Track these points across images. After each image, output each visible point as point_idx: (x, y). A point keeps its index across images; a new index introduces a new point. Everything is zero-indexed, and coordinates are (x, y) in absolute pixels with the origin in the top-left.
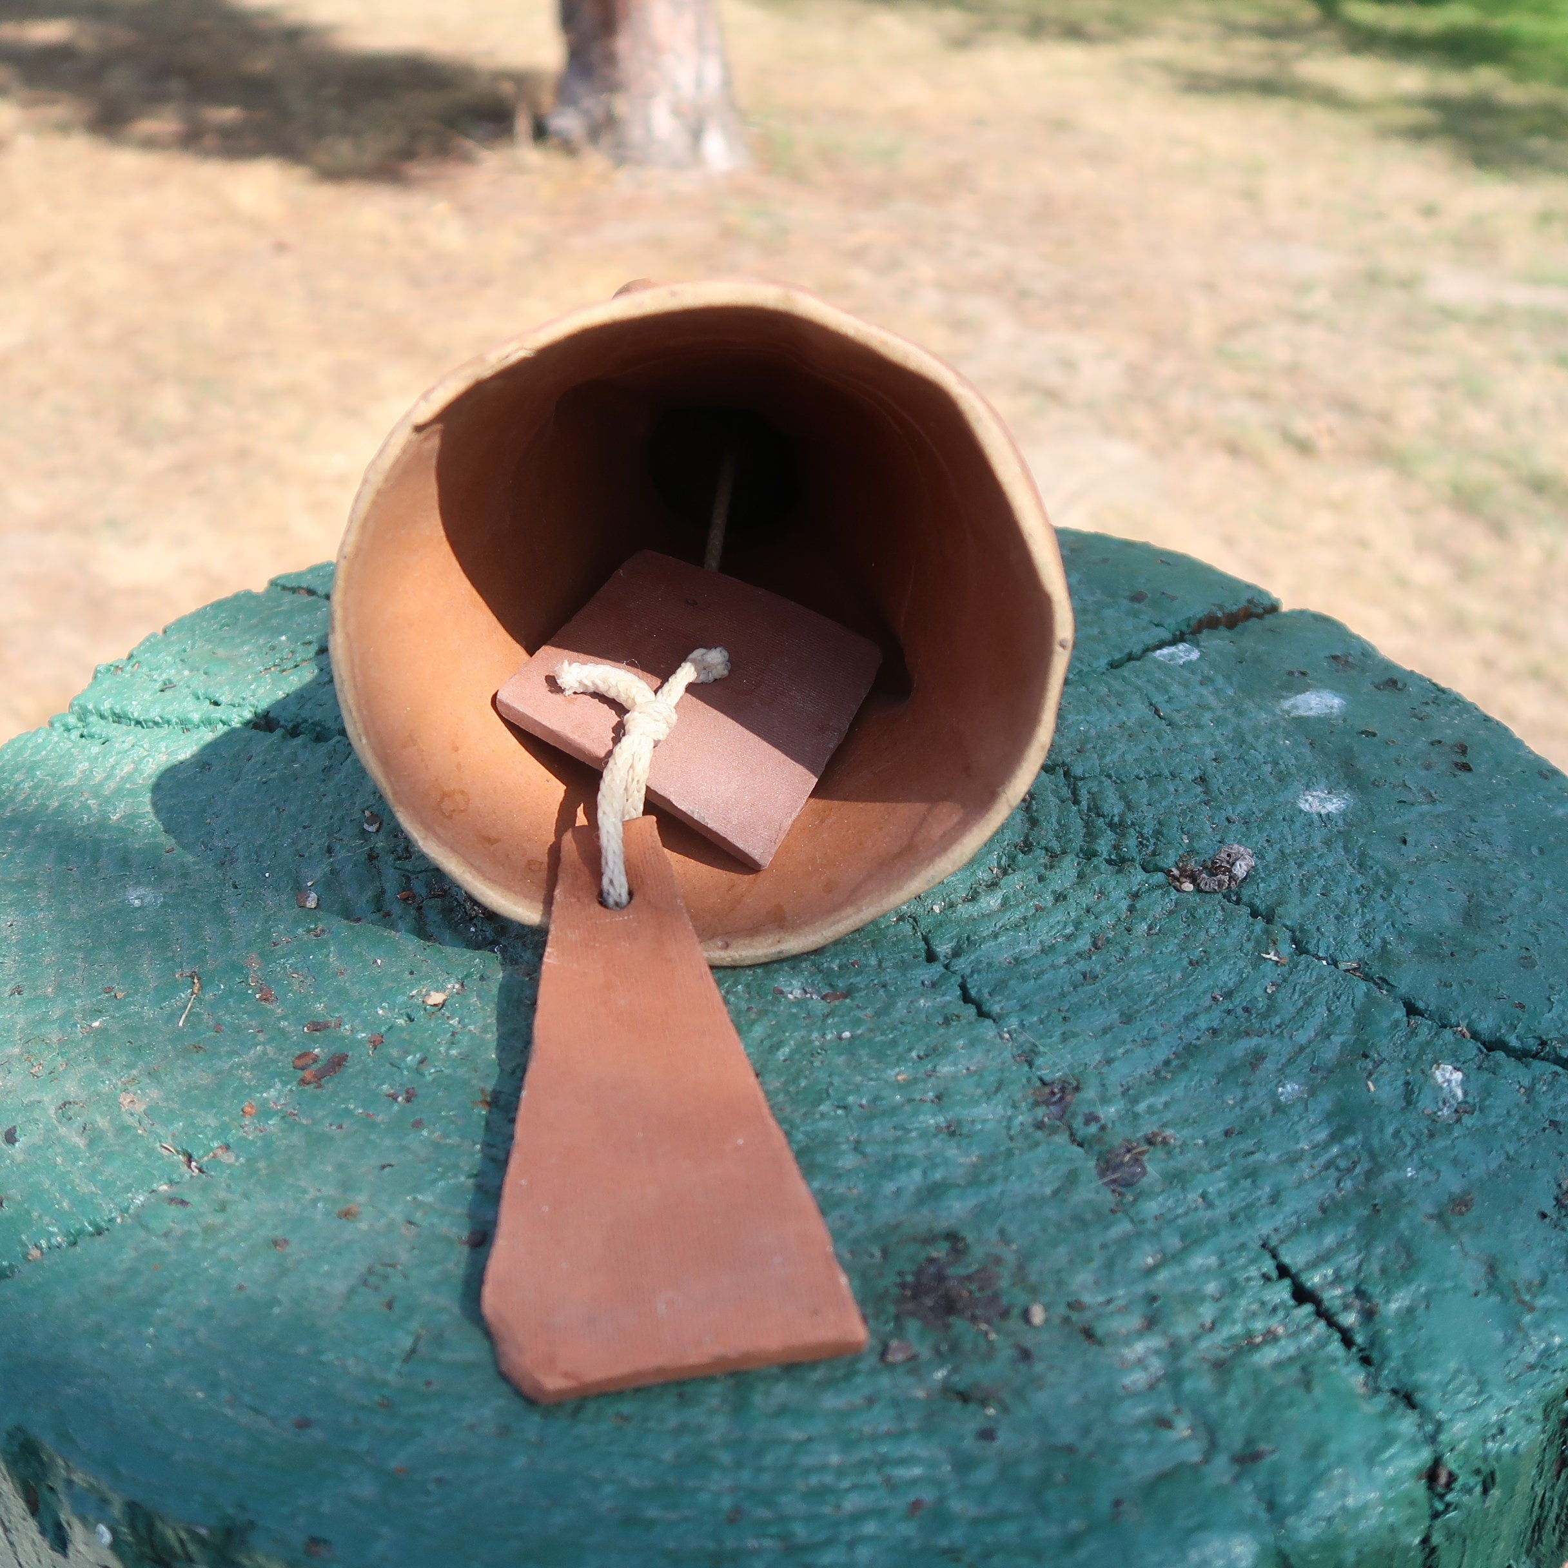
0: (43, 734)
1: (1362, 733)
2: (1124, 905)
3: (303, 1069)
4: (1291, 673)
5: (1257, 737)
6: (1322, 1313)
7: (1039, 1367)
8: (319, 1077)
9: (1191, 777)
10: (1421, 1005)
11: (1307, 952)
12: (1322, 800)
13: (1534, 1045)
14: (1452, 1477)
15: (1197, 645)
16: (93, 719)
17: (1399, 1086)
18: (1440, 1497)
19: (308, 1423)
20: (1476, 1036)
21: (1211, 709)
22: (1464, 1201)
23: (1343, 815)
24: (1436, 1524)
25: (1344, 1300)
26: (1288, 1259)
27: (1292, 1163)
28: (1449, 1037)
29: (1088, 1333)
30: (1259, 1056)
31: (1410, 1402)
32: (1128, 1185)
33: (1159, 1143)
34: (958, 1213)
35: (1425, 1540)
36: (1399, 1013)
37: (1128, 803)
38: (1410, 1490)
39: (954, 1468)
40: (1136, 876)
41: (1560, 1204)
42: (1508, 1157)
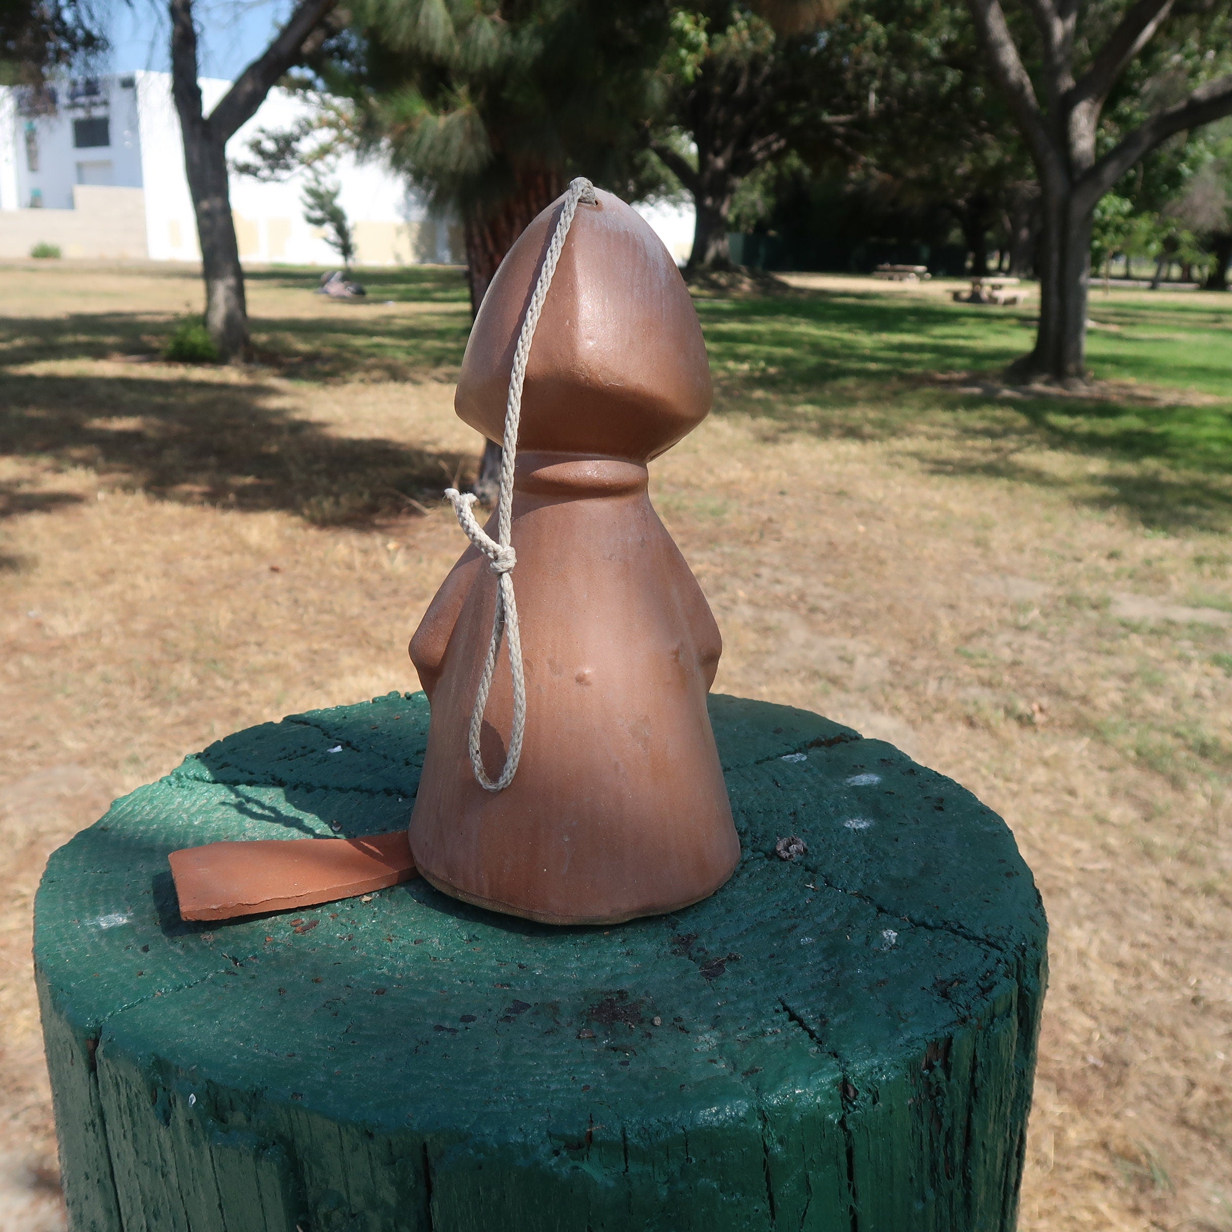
0: (157, 785)
1: (887, 793)
3: (296, 926)
4: (855, 766)
5: (829, 795)
6: (801, 1023)
7: (654, 1040)
8: (304, 930)
9: (788, 812)
10: (886, 908)
11: (832, 886)
12: (857, 823)
13: (940, 924)
14: (856, 1092)
15: (807, 754)
16: (184, 779)
17: (863, 938)
18: (851, 1103)
19: (294, 1055)
20: (912, 921)
21: (807, 783)
22: (883, 982)
23: (868, 829)
24: (848, 1116)
25: (814, 1019)
26: (790, 1005)
27: (801, 968)
28: (897, 920)
29: (682, 1029)
30: (795, 927)
31: (836, 1056)
32: (715, 976)
33: (733, 959)
34: (626, 985)
35: (842, 1123)
36: (873, 910)
37: (750, 822)
38: (829, 1090)
39: (607, 1075)
40: (747, 853)
41: (934, 985)
42: (912, 966)
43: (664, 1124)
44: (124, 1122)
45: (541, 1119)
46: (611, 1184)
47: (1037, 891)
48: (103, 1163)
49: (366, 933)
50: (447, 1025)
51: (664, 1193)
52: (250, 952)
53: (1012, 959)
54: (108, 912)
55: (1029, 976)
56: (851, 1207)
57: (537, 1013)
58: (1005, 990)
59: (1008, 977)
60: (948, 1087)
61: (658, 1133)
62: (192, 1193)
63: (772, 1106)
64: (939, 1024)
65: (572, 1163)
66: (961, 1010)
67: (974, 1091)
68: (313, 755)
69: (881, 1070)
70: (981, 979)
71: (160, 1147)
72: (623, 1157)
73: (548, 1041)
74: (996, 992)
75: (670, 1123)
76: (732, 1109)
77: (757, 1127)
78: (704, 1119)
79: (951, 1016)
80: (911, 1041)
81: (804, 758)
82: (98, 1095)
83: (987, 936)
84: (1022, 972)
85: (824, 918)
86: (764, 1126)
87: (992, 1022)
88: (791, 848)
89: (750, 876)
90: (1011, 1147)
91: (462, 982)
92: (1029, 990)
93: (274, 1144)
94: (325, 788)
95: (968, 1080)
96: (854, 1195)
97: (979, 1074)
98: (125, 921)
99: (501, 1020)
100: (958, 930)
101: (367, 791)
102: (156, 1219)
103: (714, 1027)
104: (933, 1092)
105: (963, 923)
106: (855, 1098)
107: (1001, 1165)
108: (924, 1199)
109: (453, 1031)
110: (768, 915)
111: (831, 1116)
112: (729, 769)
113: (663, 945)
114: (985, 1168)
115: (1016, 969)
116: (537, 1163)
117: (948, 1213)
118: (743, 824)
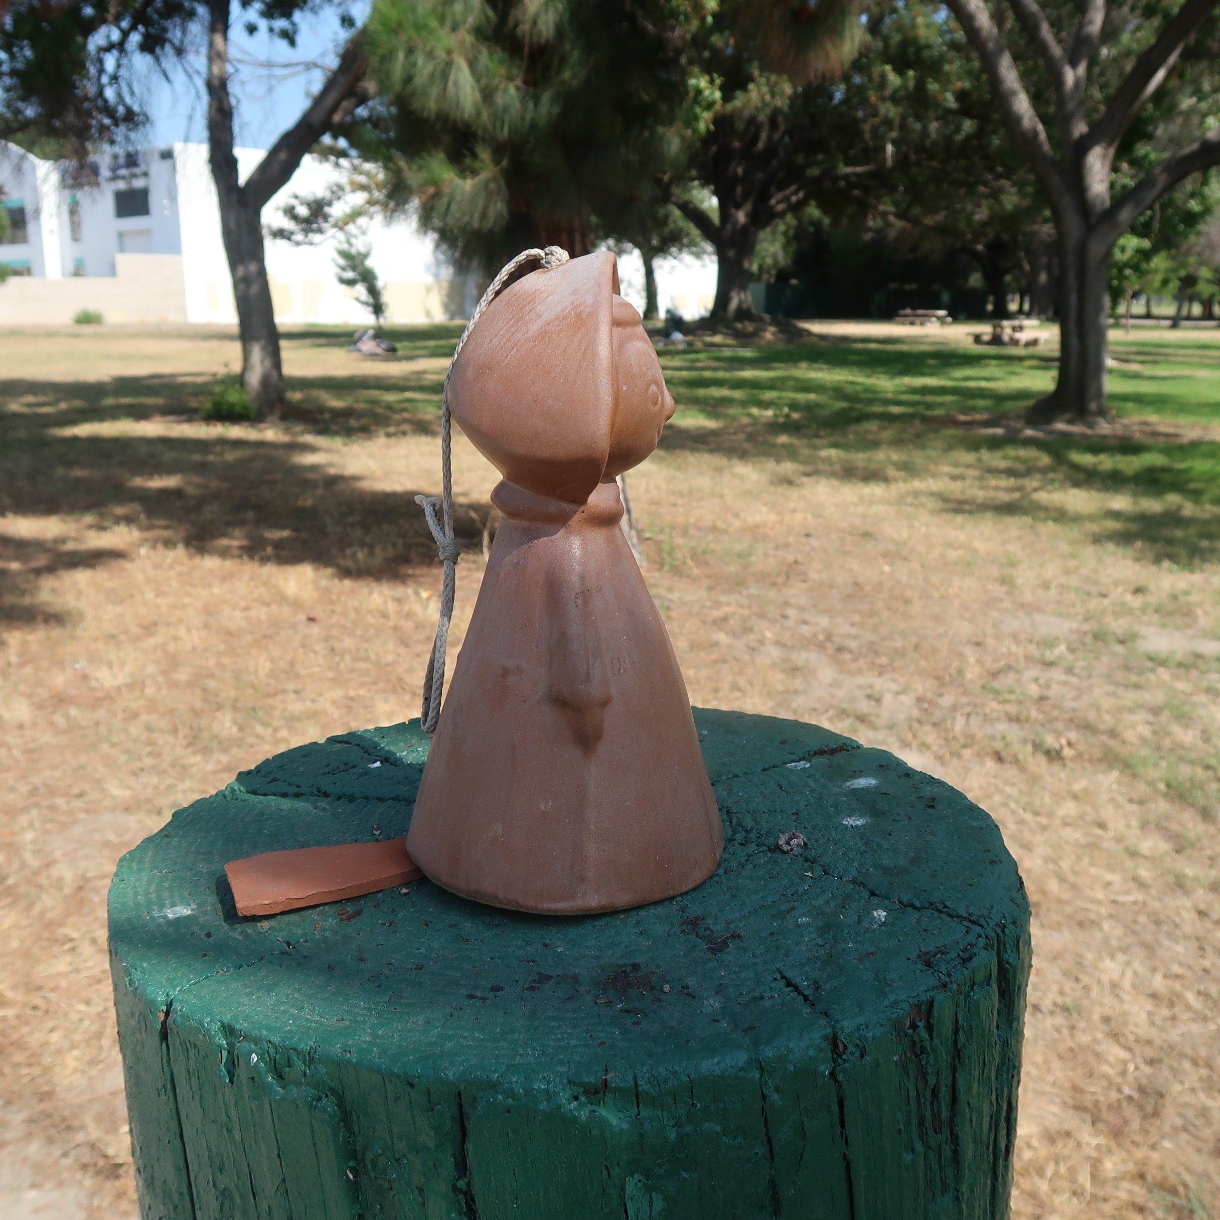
0: (213, 798)
1: (883, 794)
2: (743, 859)
3: (342, 915)
4: (855, 772)
5: (829, 797)
6: (796, 989)
7: (664, 1004)
8: (349, 918)
9: (791, 812)
10: (878, 892)
11: (829, 874)
12: (854, 821)
13: (927, 905)
14: (845, 1047)
15: (810, 762)
16: (238, 792)
17: (856, 918)
18: (840, 1056)
19: (343, 1020)
20: (901, 902)
21: (810, 787)
22: (872, 954)
23: (864, 826)
24: (838, 1069)
25: (808, 986)
26: (785, 974)
27: (798, 944)
28: (887, 902)
29: (689, 995)
30: (793, 909)
31: (827, 1015)
32: (719, 951)
33: (736, 936)
34: (639, 959)
35: (833, 1074)
36: (865, 894)
37: (756, 822)
38: (820, 1044)
39: (621, 1033)
40: (752, 848)
41: (919, 956)
42: (899, 941)
43: (672, 1073)
44: (193, 1083)
45: (562, 1069)
46: (625, 1126)
47: (1020, 878)
48: (174, 1125)
49: (405, 920)
50: (479, 994)
51: (673, 1136)
52: (301, 937)
53: (992, 935)
54: (173, 905)
55: (1009, 951)
56: (844, 1153)
57: (559, 983)
58: (986, 960)
59: (987, 950)
60: (931, 1046)
61: (666, 1081)
62: (254, 1146)
63: (768, 1058)
64: (922, 988)
65: (590, 1107)
66: (942, 977)
67: (957, 1053)
68: (355, 770)
69: (867, 1027)
70: (963, 951)
71: (225, 1105)
72: (635, 1102)
73: (569, 1006)
74: (975, 962)
75: (677, 1072)
76: (732, 1060)
77: (754, 1076)
78: (707, 1069)
79: (933, 981)
80: (896, 1003)
81: (808, 765)
82: (169, 1061)
83: (969, 914)
84: (1002, 947)
85: (820, 901)
86: (762, 1076)
87: (972, 989)
88: (792, 843)
89: (754, 867)
90: (999, 1112)
91: (492, 959)
92: (1009, 963)
93: (327, 1096)
94: (366, 798)
95: (950, 1041)
96: (847, 1142)
97: (962, 1037)
98: (189, 912)
99: (527, 989)
100: (943, 910)
101: (404, 800)
102: (221, 1172)
103: (717, 993)
104: (918, 1051)
105: (947, 903)
106: (845, 1053)
107: (987, 1126)
108: (913, 1151)
109: (484, 999)
110: (770, 899)
111: (822, 1068)
112: (738, 776)
113: (673, 925)
114: (971, 1127)
115: (996, 944)
116: (559, 1107)
117: (937, 1167)
118: (749, 823)
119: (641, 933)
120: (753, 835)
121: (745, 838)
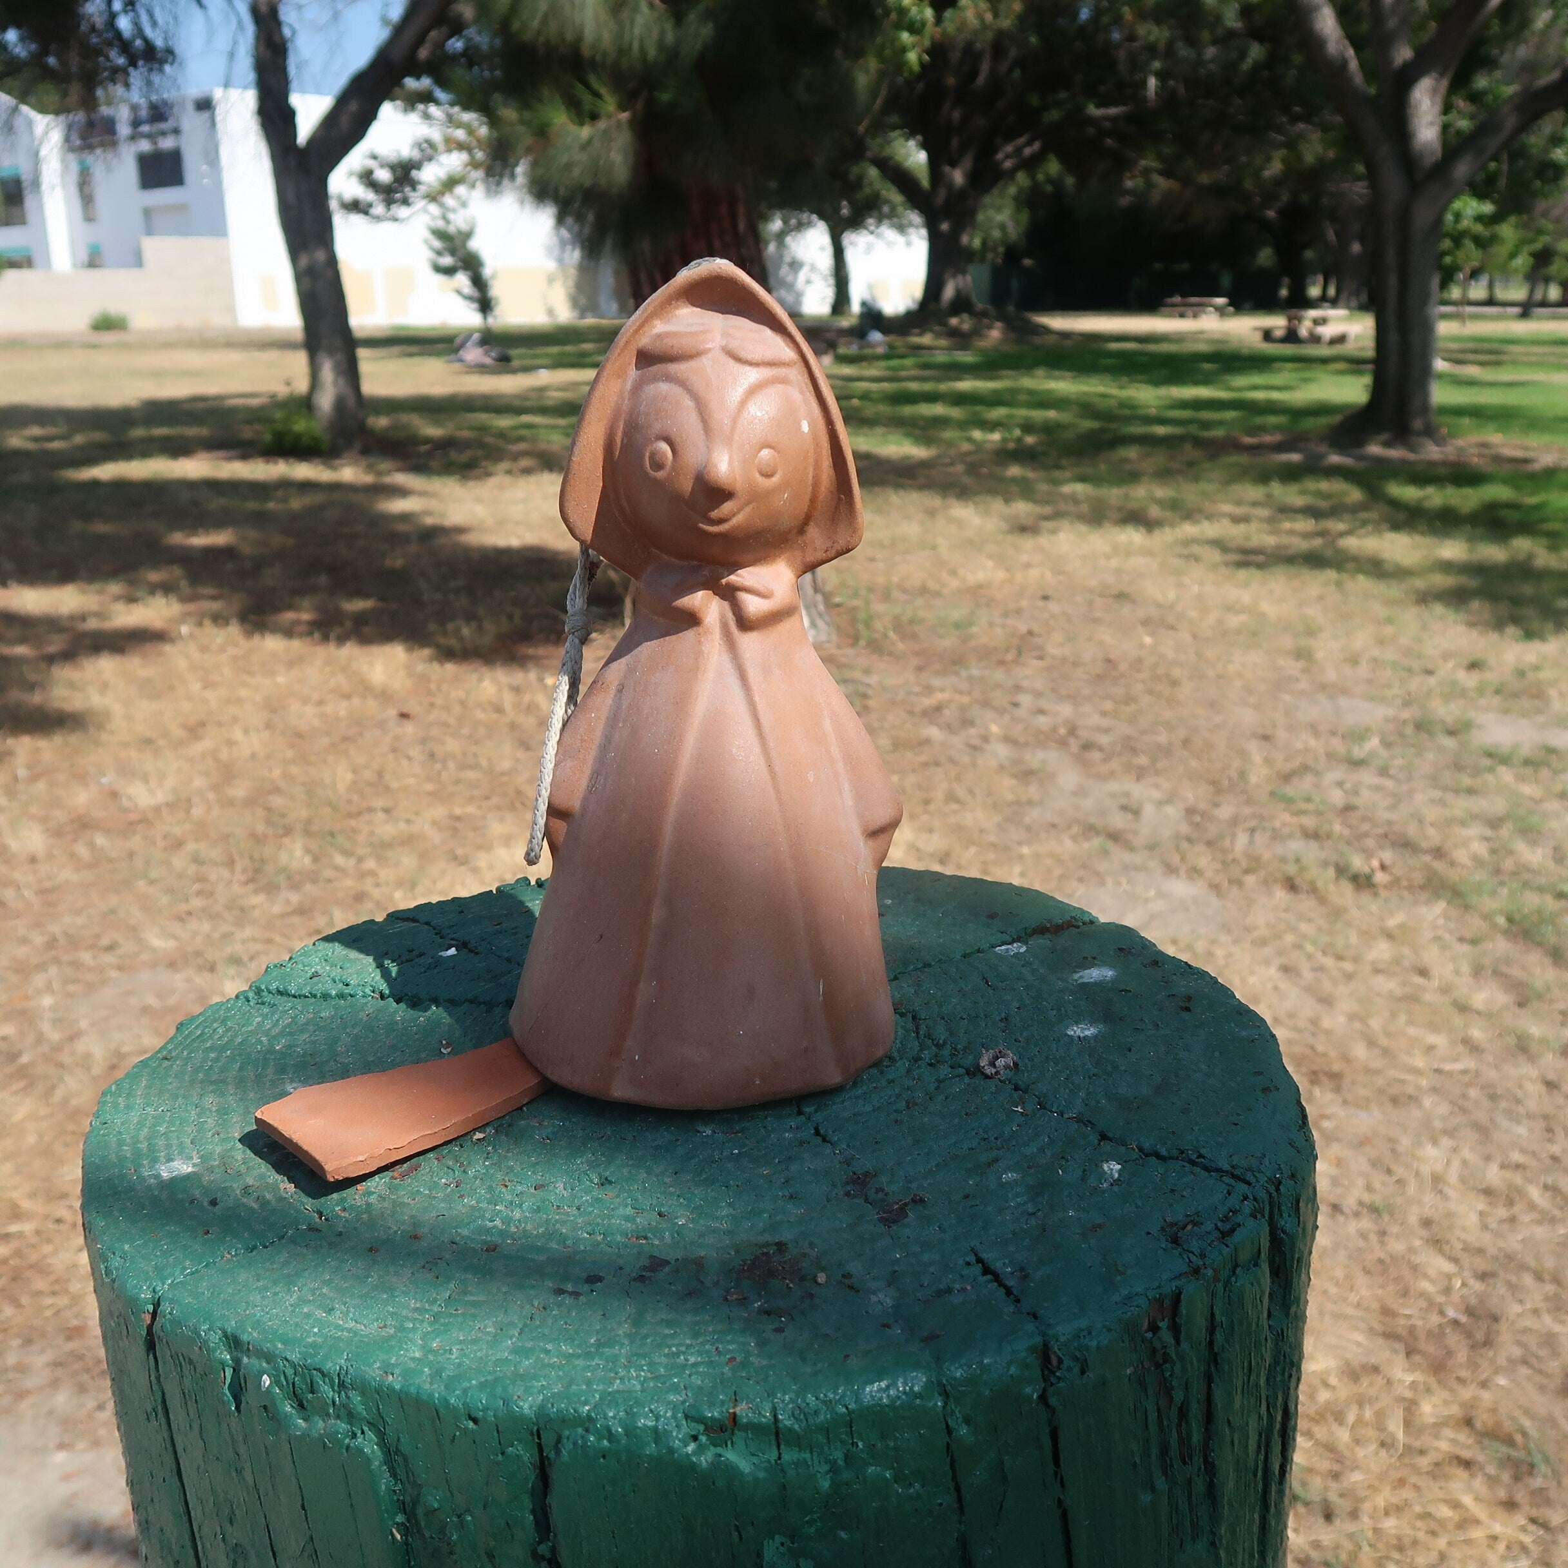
0: (232, 1002)
1: (1122, 991)
2: (932, 1087)
4: (1085, 958)
5: (1050, 995)
6: (997, 1278)
7: (817, 1301)
8: (403, 1176)
9: (998, 1018)
10: (1110, 1135)
11: (1046, 1108)
12: (1083, 1029)
13: (1175, 1153)
14: (1060, 1361)
15: (1027, 944)
16: (265, 993)
17: (1079, 1172)
18: (1053, 1373)
19: (385, 1326)
20: (1141, 1150)
21: (1025, 981)
22: (1100, 1226)
23: (1095, 1037)
24: (1051, 1390)
25: (1012, 1273)
26: (984, 1256)
27: (1000, 1211)
28: (1123, 1149)
29: (851, 1287)
30: (996, 1160)
31: (1035, 1317)
32: (895, 1222)
33: (918, 1201)
34: (786, 1235)
35: (1043, 1397)
36: (1094, 1138)
37: (951, 1033)
38: (1025, 1358)
39: (757, 1344)
40: (944, 1070)
41: (1163, 1229)
42: (1138, 1207)
43: (824, 1402)
44: (190, 1408)
45: (677, 1398)
46: (761, 1474)
47: (1303, 1109)
48: (169, 1460)
49: (476, 1178)
50: (569, 1287)
51: (825, 1484)
52: (337, 1205)
53: (1262, 1195)
54: (170, 1158)
55: (1285, 1215)
56: (1059, 1499)
57: (677, 1271)
58: (1253, 1232)
59: (1255, 1217)
60: (1177, 1353)
61: (816, 1413)
62: (271, 1493)
63: (955, 1379)
64: (1166, 1276)
65: (713, 1450)
66: (1193, 1258)
67: (1213, 1358)
68: (421, 960)
69: (1090, 1333)
70: (1222, 1221)
71: (232, 1438)
72: (774, 1442)
73: (690, 1304)
74: (1238, 1236)
75: (830, 1401)
76: (905, 1384)
77: (936, 1405)
78: (872, 1396)
79: (1180, 1266)
80: (1130, 1297)
81: (1023, 949)
82: (158, 1378)
83: (1233, 1167)
84: (1276, 1211)
85: (1033, 1149)
86: (946, 1403)
87: (1234, 1272)
88: (998, 1063)
89: (946, 1098)
90: (1271, 1425)
91: (590, 1235)
92: (1284, 1232)
93: (363, 1432)
94: (435, 1000)
95: (1204, 1344)
96: (1062, 1484)
97: (1219, 1337)
98: (190, 1170)
99: (635, 1280)
100: (1198, 1162)
101: (484, 1003)
102: (231, 1523)
103: (889, 1284)
104: (1159, 1360)
105: (1203, 1151)
106: (1059, 1369)
107: (1255, 1446)
108: (1153, 1489)
109: (577, 1295)
110: (965, 1146)
111: (1028, 1390)
112: (929, 965)
113: (834, 1185)
114: (1233, 1452)
115: (1267, 1208)
116: (671, 1451)
117: (1187, 1506)
118: (941, 1034)
119: (791, 1197)
120: (946, 1052)
121: (936, 1056)
